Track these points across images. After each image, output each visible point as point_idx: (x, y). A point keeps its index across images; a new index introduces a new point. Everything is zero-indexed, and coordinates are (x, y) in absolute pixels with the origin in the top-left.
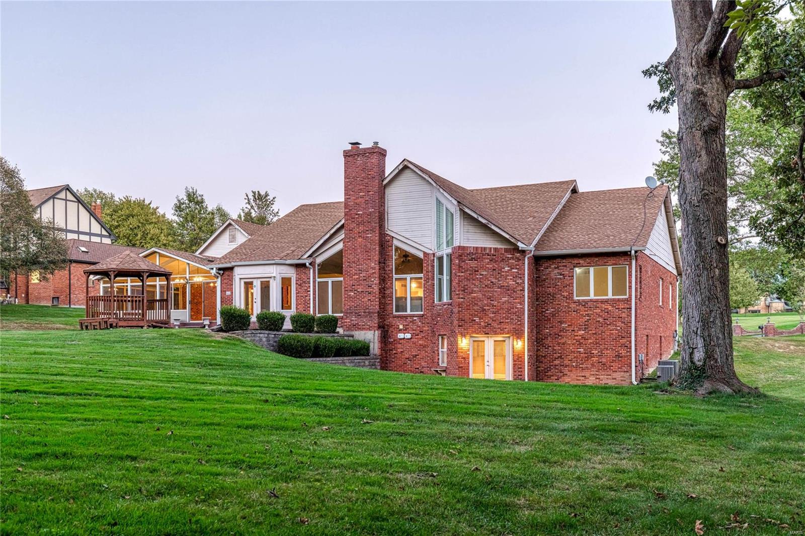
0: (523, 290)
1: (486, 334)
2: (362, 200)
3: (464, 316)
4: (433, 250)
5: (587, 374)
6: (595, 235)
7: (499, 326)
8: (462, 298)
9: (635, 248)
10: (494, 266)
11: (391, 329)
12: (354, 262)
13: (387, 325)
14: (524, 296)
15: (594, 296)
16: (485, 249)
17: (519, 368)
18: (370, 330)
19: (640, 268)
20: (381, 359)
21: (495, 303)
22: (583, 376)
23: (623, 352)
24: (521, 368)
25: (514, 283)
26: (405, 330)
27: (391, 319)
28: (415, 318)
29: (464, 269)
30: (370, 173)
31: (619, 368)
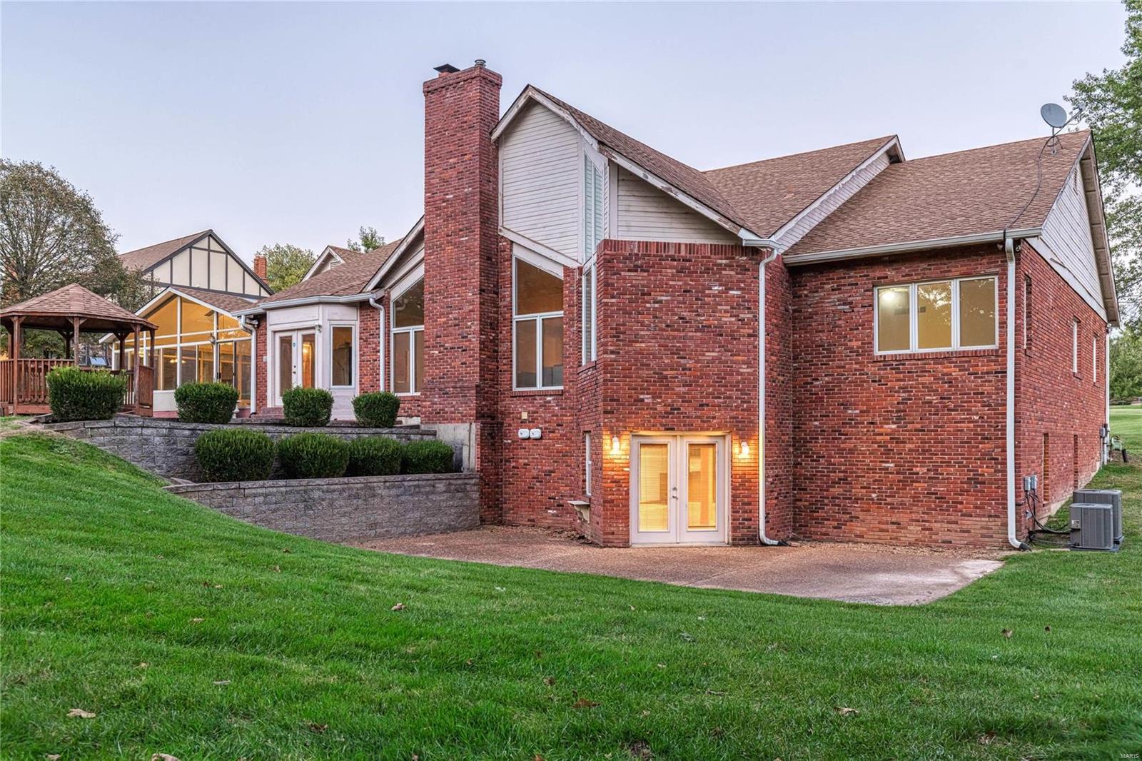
0: (755, 335)
1: (667, 429)
2: (451, 173)
3: (617, 392)
4: (580, 261)
5: (902, 518)
6: (923, 220)
7: (699, 413)
8: (612, 352)
9: (1013, 233)
10: (686, 284)
11: (508, 420)
12: (439, 292)
13: (502, 413)
14: (756, 347)
15: (919, 348)
16: (666, 246)
17: (744, 504)
18: (463, 422)
19: (1026, 282)
20: (481, 478)
21: (690, 363)
22: (893, 523)
23: (986, 471)
24: (749, 504)
25: (733, 319)
26: (531, 423)
27: (507, 401)
28: (549, 398)
29: (618, 289)
30: (465, 119)
31: (977, 508)
